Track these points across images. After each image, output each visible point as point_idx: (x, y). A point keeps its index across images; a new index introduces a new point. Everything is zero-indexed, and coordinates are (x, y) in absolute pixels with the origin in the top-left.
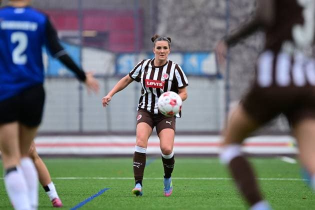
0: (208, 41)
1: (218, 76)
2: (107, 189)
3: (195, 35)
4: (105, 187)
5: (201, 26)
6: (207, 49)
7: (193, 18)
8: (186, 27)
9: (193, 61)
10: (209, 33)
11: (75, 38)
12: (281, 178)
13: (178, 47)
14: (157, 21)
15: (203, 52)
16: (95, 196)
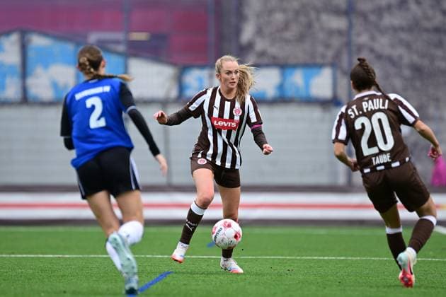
0: (320, 49)
1: (335, 102)
2: (169, 273)
3: (301, 38)
4: (166, 270)
5: (309, 25)
6: (319, 60)
7: (297, 13)
8: (286, 26)
9: (297, 78)
10: (321, 36)
11: (118, 42)
12: (434, 257)
13: (274, 58)
14: (241, 17)
15: (312, 65)
16: (151, 284)
